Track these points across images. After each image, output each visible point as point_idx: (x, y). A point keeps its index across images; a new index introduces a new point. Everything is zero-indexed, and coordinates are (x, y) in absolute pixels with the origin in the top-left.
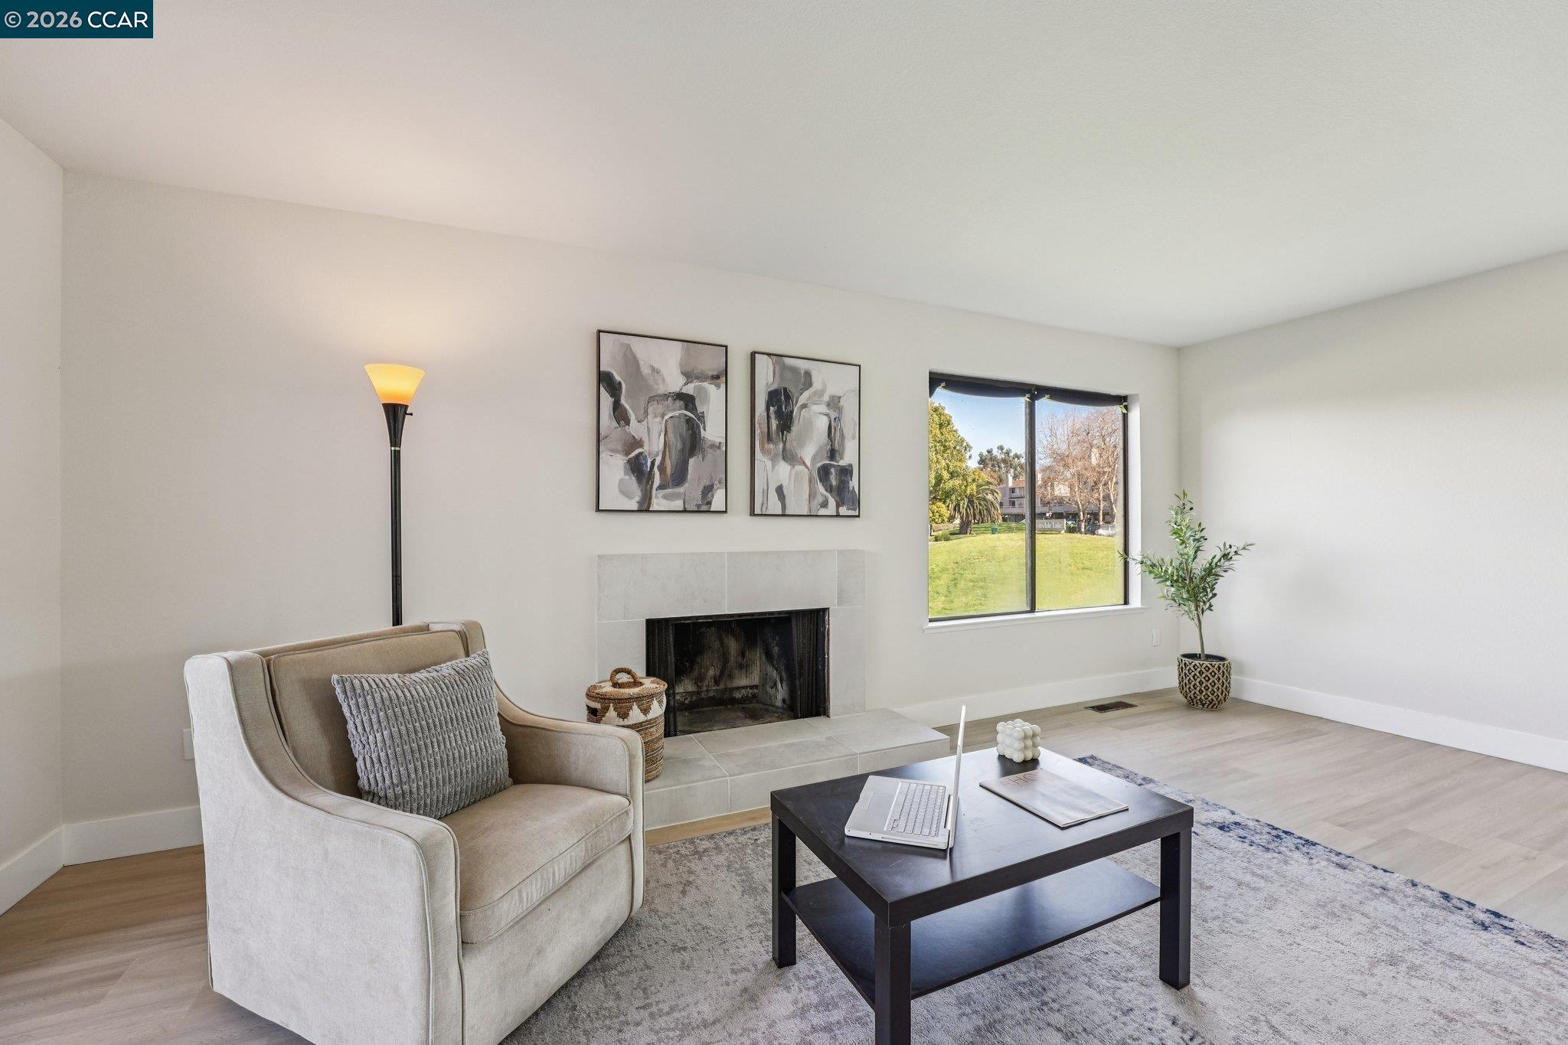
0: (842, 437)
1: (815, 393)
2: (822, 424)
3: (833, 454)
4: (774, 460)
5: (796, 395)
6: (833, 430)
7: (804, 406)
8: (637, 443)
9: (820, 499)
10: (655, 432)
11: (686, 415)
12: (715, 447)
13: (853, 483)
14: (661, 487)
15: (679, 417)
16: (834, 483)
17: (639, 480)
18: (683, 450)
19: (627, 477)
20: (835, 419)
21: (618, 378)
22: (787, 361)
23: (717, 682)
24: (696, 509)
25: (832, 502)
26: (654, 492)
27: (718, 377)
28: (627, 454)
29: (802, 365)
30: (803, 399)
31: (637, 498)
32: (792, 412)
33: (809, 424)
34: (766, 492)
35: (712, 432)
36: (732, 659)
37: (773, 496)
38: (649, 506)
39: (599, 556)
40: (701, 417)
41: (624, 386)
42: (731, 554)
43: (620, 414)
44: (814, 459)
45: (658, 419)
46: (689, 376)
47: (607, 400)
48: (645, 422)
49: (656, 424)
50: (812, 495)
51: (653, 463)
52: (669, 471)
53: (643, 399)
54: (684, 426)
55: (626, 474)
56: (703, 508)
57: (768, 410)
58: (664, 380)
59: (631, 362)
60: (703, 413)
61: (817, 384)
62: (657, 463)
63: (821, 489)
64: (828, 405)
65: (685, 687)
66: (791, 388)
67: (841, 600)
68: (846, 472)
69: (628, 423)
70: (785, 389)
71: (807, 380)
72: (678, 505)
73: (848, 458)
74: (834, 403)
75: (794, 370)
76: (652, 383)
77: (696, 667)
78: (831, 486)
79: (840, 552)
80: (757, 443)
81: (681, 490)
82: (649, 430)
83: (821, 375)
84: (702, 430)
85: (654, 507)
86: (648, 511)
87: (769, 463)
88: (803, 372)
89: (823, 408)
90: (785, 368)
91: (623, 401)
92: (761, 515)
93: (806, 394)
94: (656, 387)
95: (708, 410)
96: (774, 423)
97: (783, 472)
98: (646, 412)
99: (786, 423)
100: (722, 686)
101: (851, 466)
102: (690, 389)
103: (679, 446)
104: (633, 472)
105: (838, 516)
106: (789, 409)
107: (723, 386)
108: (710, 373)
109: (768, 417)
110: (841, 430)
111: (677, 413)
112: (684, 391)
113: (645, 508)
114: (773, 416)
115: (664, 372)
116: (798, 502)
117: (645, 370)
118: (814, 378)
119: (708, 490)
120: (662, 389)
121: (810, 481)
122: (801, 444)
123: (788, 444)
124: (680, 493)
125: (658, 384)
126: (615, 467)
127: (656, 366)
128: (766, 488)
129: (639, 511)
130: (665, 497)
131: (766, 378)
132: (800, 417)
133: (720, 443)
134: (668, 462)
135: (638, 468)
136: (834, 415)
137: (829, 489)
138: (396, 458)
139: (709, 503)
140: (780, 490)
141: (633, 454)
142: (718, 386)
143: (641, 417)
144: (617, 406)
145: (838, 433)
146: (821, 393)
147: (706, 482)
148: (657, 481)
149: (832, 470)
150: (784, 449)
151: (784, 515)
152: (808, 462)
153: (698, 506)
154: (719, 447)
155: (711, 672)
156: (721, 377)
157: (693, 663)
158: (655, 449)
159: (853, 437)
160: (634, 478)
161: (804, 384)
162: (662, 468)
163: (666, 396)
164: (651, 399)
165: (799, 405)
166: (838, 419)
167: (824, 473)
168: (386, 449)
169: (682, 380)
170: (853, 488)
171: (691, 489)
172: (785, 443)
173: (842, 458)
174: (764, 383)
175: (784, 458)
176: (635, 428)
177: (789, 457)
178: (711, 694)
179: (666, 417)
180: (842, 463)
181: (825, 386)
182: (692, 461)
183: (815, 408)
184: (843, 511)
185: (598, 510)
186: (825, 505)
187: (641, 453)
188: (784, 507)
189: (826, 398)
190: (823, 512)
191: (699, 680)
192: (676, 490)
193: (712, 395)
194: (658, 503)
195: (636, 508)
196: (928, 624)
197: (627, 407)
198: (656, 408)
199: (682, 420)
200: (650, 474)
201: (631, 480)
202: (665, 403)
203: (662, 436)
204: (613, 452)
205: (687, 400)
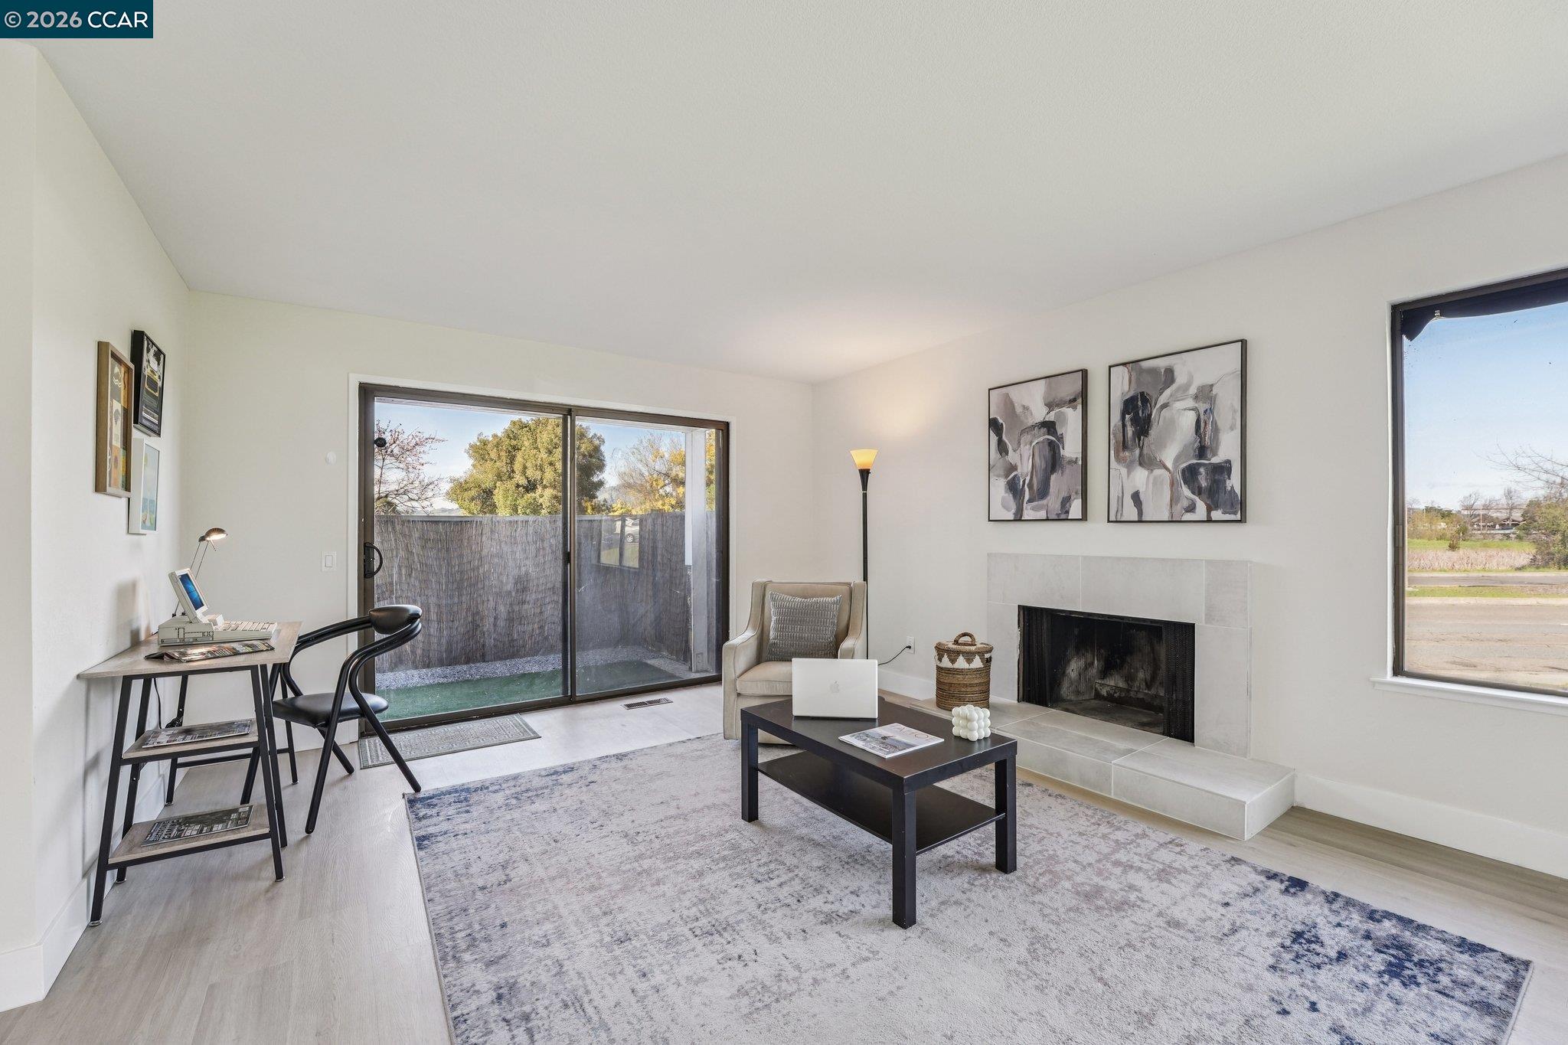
0: (1216, 430)
1: (1178, 389)
2: (1188, 421)
3: (1202, 451)
4: (1130, 468)
5: (1154, 397)
6: (1202, 425)
7: (1165, 406)
8: (1013, 468)
9: (1185, 503)
10: (1025, 458)
11: (1048, 439)
12: (1074, 462)
13: (1234, 482)
14: (1030, 501)
15: (1043, 442)
16: (1204, 484)
17: (1015, 497)
18: (1045, 469)
19: (1007, 495)
20: (1205, 412)
21: (1001, 421)
22: (1145, 364)
23: (1149, 686)
24: (1056, 518)
25: (1202, 507)
26: (1025, 502)
27: (1074, 400)
28: (1007, 477)
29: (1162, 363)
30: (1162, 400)
31: (1013, 511)
32: (1151, 415)
33: (1172, 423)
34: (1121, 500)
35: (1071, 449)
37: (1128, 502)
38: (1021, 516)
39: (989, 555)
40: (1061, 439)
41: (1004, 426)
42: (1085, 558)
43: (1002, 448)
44: (1177, 460)
45: (1028, 446)
46: (1050, 406)
47: (994, 439)
48: (1018, 451)
49: (1026, 451)
50: (1173, 500)
51: (1024, 481)
52: (1035, 487)
53: (1017, 432)
54: (1047, 448)
55: (1006, 492)
56: (1062, 517)
57: (1123, 418)
58: (1031, 414)
59: (1009, 405)
60: (1062, 434)
61: (1180, 379)
62: (1027, 482)
63: (1186, 491)
64: (1196, 398)
65: (1115, 682)
66: (1150, 391)
67: (1209, 618)
68: (1224, 469)
69: (1007, 454)
70: (1142, 394)
71: (1170, 375)
72: (1042, 514)
73: (1227, 449)
74: (1206, 394)
75: (1153, 371)
76: (1022, 418)
77: (1126, 666)
78: (1200, 487)
79: (1209, 562)
80: (1112, 452)
81: (1044, 502)
82: (1021, 457)
83: (1183, 369)
84: (1061, 449)
85: (1025, 517)
86: (1020, 520)
87: (1124, 471)
88: (1163, 371)
89: (1190, 403)
90: (1141, 371)
91: (1004, 437)
92: (1117, 521)
93: (1168, 392)
94: (1026, 421)
95: (1066, 433)
96: (1130, 431)
97: (1140, 478)
98: (1019, 443)
99: (1143, 427)
100: (1153, 692)
101: (1229, 462)
102: (1051, 417)
103: (1043, 466)
104: (1010, 491)
105: (1209, 521)
106: (1147, 412)
107: (1080, 407)
108: (1068, 398)
109: (1124, 426)
110: (1214, 423)
111: (1041, 439)
112: (1047, 420)
113: (1018, 518)
114: (1128, 424)
115: (1033, 408)
116: (1157, 506)
117: (1019, 410)
118: (1177, 374)
119: (1066, 502)
120: (1030, 422)
121: (1172, 484)
122: (1162, 445)
123: (1145, 448)
124: (1043, 504)
125: (1027, 419)
126: (1000, 486)
127: (1026, 405)
128: (1120, 495)
129: (1014, 520)
130: (1033, 509)
131: (1123, 385)
132: (1159, 419)
133: (1077, 458)
134: (1035, 480)
135: (1013, 487)
136: (1202, 407)
137: (1199, 491)
138: (865, 496)
139: (1067, 512)
140: (1136, 497)
141: (1011, 477)
142: (1075, 408)
143: (1015, 446)
144: (1000, 442)
145: (1209, 427)
146: (1186, 387)
147: (1064, 494)
148: (1027, 497)
149: (1202, 470)
150: (1142, 455)
151: (1140, 521)
152: (1169, 465)
153: (1058, 515)
154: (1076, 462)
155: (1141, 675)
156: (1082, 397)
157: (1123, 662)
158: (1025, 470)
159: (1233, 428)
160: (1011, 495)
161: (1165, 381)
162: (1030, 486)
163: (1033, 427)
164: (1023, 432)
165: (1158, 406)
166: (1209, 411)
167: (1190, 475)
168: (861, 491)
169: (1045, 410)
170: (1232, 487)
171: (1053, 501)
172: (1141, 449)
173: (1215, 454)
174: (1119, 393)
175: (1140, 464)
176: (1012, 457)
177: (1148, 462)
178: (1140, 696)
179: (1034, 444)
180: (1215, 460)
181: (1191, 378)
182: (1053, 477)
183: (1178, 405)
184: (1217, 515)
185: (989, 520)
186: (1191, 508)
187: (1015, 476)
188: (1140, 513)
189: (1193, 390)
190: (1188, 517)
191: (1130, 678)
192: (1041, 502)
193: (1072, 417)
194: (1028, 514)
195: (1012, 519)
196: (1389, 676)
197: (1007, 441)
198: (1026, 438)
199: (1046, 443)
200: (1023, 490)
201: (1010, 497)
202: (1033, 433)
203: (1031, 460)
204: (998, 476)
205: (1049, 426)
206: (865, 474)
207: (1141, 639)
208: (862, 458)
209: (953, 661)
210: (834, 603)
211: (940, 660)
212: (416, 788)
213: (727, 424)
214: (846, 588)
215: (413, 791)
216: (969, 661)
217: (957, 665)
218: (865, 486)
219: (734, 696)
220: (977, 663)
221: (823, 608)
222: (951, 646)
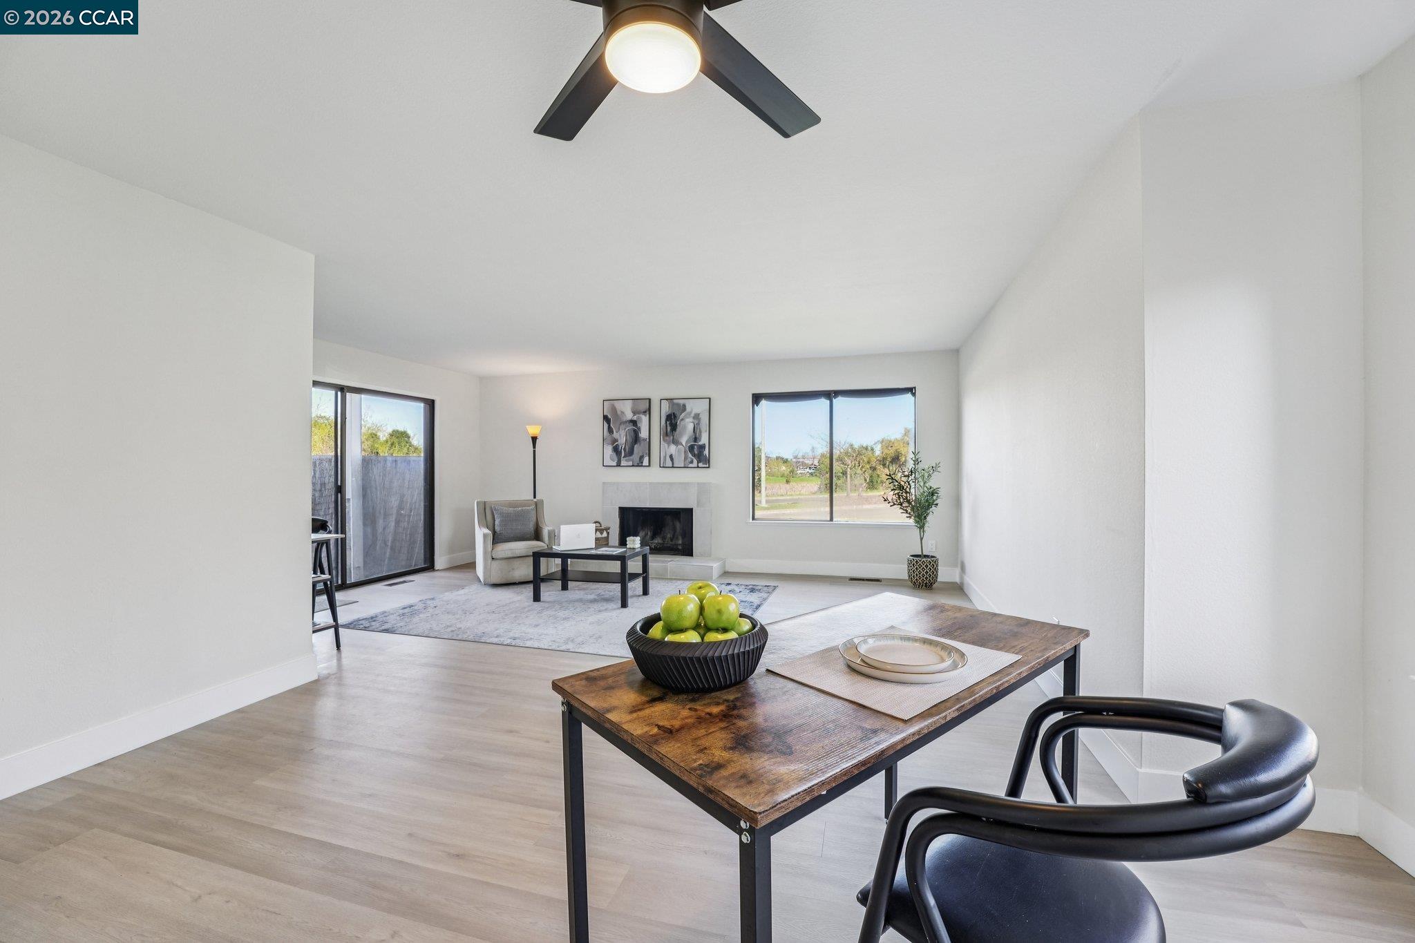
0: (700, 432)
1: (687, 414)
2: (690, 427)
3: (696, 439)
7: (682, 420)
8: (616, 440)
10: (622, 436)
12: (645, 440)
13: (706, 452)
16: (696, 452)
21: (609, 417)
22: (675, 401)
23: (672, 540)
25: (695, 461)
27: (645, 412)
29: (681, 402)
33: (685, 427)
34: (665, 457)
35: (644, 434)
36: (678, 531)
37: (668, 458)
39: (603, 482)
40: (639, 429)
42: (650, 483)
43: (610, 431)
44: (687, 442)
46: (634, 413)
47: (606, 425)
49: (623, 433)
50: (686, 458)
54: (633, 434)
56: (640, 464)
57: (666, 423)
59: (614, 409)
61: (688, 409)
63: (690, 455)
64: (694, 418)
65: (658, 541)
66: (677, 413)
67: (698, 505)
68: (703, 447)
72: (631, 463)
73: (704, 440)
74: (697, 417)
75: (678, 405)
77: (662, 532)
79: (698, 483)
81: (631, 457)
83: (689, 405)
85: (622, 464)
87: (666, 445)
88: (682, 405)
89: (691, 420)
90: (674, 404)
92: (663, 467)
93: (683, 414)
96: (669, 428)
97: (673, 449)
99: (674, 427)
100: (673, 543)
102: (635, 418)
105: (698, 467)
107: (648, 416)
108: (642, 410)
110: (700, 429)
113: (619, 465)
114: (668, 425)
115: (626, 413)
116: (679, 461)
117: (619, 413)
118: (687, 407)
119: (641, 458)
120: (625, 419)
121: (685, 452)
122: (681, 435)
123: (675, 437)
126: (609, 450)
127: (622, 410)
130: (626, 460)
131: (666, 408)
132: (680, 424)
135: (616, 450)
136: (696, 422)
137: (694, 455)
138: (534, 452)
139: (642, 463)
140: (671, 457)
142: (646, 416)
144: (609, 427)
146: (691, 412)
147: (641, 454)
148: (623, 456)
150: (673, 439)
151: (673, 467)
155: (669, 536)
156: (648, 411)
157: (661, 530)
159: (706, 431)
163: (626, 422)
166: (698, 424)
167: (691, 448)
168: (532, 449)
169: (631, 415)
171: (636, 457)
173: (700, 441)
176: (615, 435)
177: (676, 442)
178: (669, 545)
180: (700, 443)
181: (692, 410)
183: (687, 420)
184: (700, 465)
185: (603, 466)
186: (692, 462)
188: (673, 464)
189: (693, 415)
190: (691, 465)
191: (664, 538)
193: (644, 419)
196: (751, 520)
198: (622, 427)
205: (634, 422)
206: (534, 439)
207: (668, 519)
208: (533, 430)
210: (532, 510)
213: (433, 402)
216: (602, 533)
218: (534, 447)
219: (490, 559)
220: (605, 534)
221: (527, 513)
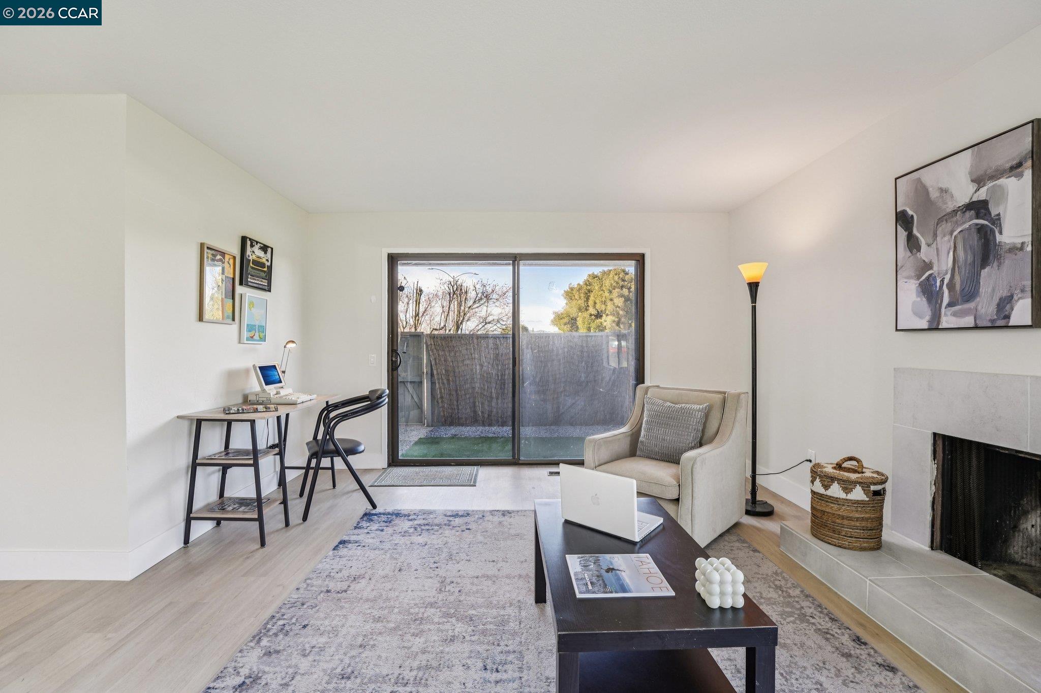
8: (929, 266)
10: (944, 252)
11: (977, 224)
12: (1016, 249)
14: (950, 305)
15: (969, 229)
17: (929, 300)
18: (973, 264)
19: (919, 299)
21: (910, 212)
24: (990, 325)
26: (943, 310)
27: (1019, 165)
28: (919, 277)
31: (928, 318)
35: (1012, 233)
38: (938, 324)
39: (895, 369)
40: (996, 220)
41: (916, 218)
43: (913, 244)
45: (946, 238)
46: (981, 180)
47: (902, 234)
48: (934, 245)
49: (945, 243)
51: (942, 281)
52: (958, 287)
53: (932, 222)
54: (975, 236)
55: (918, 296)
56: (1000, 323)
58: (952, 197)
59: (921, 191)
60: (997, 216)
62: (946, 282)
69: (919, 250)
72: (969, 321)
76: (940, 204)
81: (972, 305)
82: (938, 252)
84: (998, 236)
85: (944, 325)
86: (937, 329)
91: (915, 232)
94: (944, 207)
95: (1003, 210)
98: (935, 235)
102: (981, 194)
103: (970, 258)
104: (924, 294)
107: (1028, 173)
108: (1011, 165)
111: (966, 225)
112: (974, 199)
113: (934, 327)
115: (954, 188)
117: (934, 194)
119: (1005, 303)
120: (950, 206)
124: (970, 309)
125: (946, 203)
126: (910, 291)
127: (944, 186)
129: (929, 329)
130: (955, 314)
133: (1024, 243)
134: (957, 278)
135: (929, 291)
138: (754, 308)
139: (1007, 317)
141: (924, 277)
142: (1020, 176)
143: (930, 241)
144: (911, 238)
148: (946, 300)
153: (993, 321)
156: (1028, 160)
158: (944, 268)
160: (924, 299)
162: (951, 286)
163: (955, 212)
164: (940, 221)
169: (972, 187)
171: (984, 304)
176: (925, 253)
182: (984, 274)
185: (897, 330)
187: (931, 275)
192: (966, 306)
194: (947, 321)
195: (926, 327)
197: (918, 235)
198: (946, 227)
199: (974, 230)
200: (940, 293)
201: (923, 302)
202: (955, 219)
203: (951, 253)
204: (909, 277)
206: (754, 287)
208: (750, 271)
209: (826, 487)
210: (699, 411)
211: (812, 482)
212: (374, 506)
213: (643, 256)
214: (720, 396)
215: (371, 507)
216: (847, 490)
217: (830, 492)
218: (754, 298)
220: (858, 494)
221: (689, 413)
222: (829, 470)
